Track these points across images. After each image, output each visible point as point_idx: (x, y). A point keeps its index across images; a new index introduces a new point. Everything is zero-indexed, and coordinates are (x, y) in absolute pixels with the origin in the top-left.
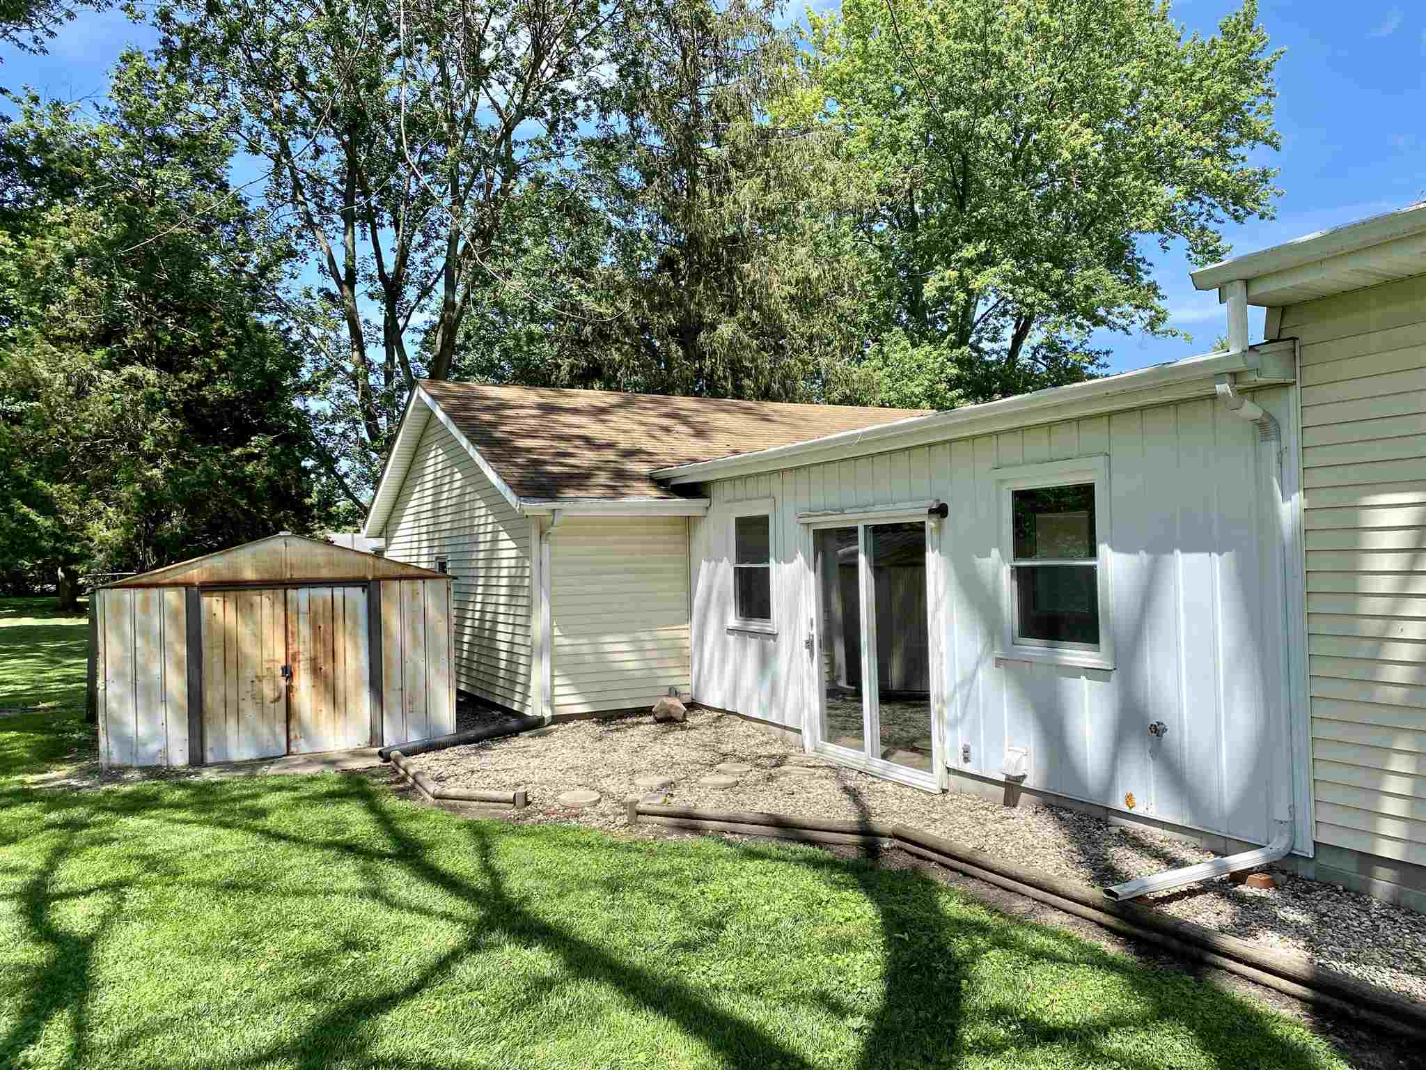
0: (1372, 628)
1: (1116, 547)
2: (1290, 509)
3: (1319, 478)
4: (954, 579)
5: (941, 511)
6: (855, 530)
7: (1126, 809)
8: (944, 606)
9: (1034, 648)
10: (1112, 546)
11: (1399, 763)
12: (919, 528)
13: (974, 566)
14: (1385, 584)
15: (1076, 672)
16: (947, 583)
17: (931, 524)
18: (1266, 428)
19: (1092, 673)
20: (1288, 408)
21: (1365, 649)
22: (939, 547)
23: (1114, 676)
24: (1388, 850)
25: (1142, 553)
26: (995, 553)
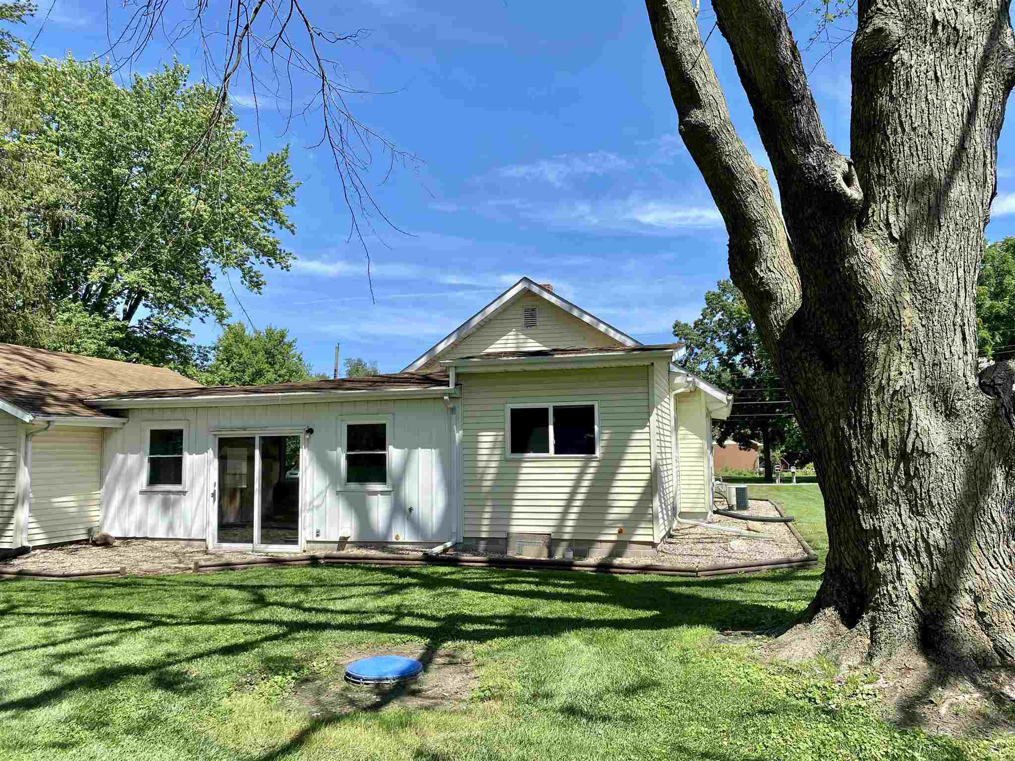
0: (480, 470)
1: (396, 447)
2: (458, 435)
3: (466, 426)
4: (315, 459)
5: (310, 431)
6: (253, 438)
7: (396, 540)
8: (309, 472)
9: (353, 486)
10: (395, 447)
11: (488, 509)
12: (296, 438)
13: (327, 455)
14: (485, 458)
15: (375, 493)
16: (310, 461)
17: (303, 437)
18: (453, 410)
19: (382, 493)
20: (458, 405)
21: (479, 476)
22: (307, 446)
23: (392, 493)
24: (484, 535)
25: (406, 449)
26: (339, 449)
